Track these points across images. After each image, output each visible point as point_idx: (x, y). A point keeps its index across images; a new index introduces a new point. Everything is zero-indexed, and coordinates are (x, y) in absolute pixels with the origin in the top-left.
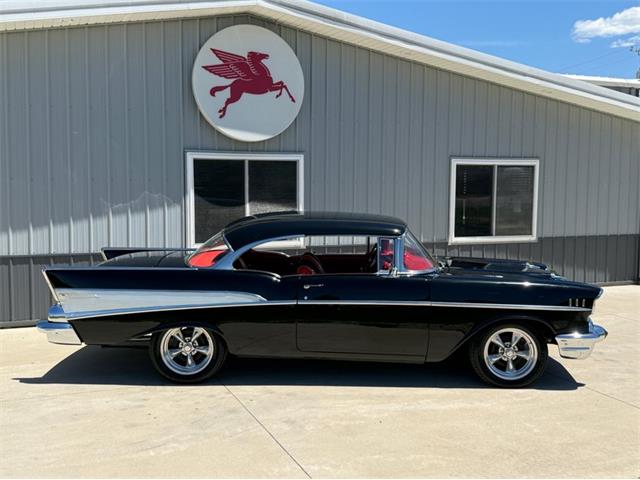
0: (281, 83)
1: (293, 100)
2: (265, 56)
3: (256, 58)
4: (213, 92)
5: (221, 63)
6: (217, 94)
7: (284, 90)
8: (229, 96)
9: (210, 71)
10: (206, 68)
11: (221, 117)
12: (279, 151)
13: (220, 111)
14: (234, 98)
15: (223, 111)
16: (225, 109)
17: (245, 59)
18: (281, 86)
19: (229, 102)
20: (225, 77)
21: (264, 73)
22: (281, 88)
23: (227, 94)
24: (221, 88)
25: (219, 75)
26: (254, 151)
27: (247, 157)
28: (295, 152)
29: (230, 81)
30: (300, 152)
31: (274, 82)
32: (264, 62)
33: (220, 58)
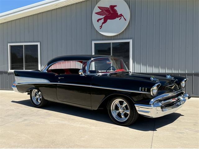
0: (121, 14)
1: (126, 20)
2: (115, 6)
3: (112, 7)
4: (98, 21)
5: (101, 11)
6: (99, 21)
7: (122, 17)
8: (103, 21)
9: (97, 14)
10: (96, 13)
11: (100, 29)
12: (123, 39)
15: (101, 27)
16: (102, 26)
17: (109, 8)
18: (121, 15)
19: (103, 23)
20: (102, 15)
21: (115, 12)
22: (121, 16)
23: (102, 21)
24: (101, 19)
25: (100, 15)
26: (114, 39)
27: (112, 42)
28: (128, 39)
29: (104, 16)
30: (131, 38)
31: (119, 15)
32: (115, 8)
33: (100, 9)
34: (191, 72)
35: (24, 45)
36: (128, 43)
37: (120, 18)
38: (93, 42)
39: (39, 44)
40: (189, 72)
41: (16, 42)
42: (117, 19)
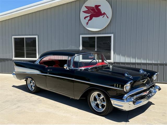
0: (104, 13)
1: (108, 18)
2: (100, 6)
3: (97, 7)
4: (85, 18)
5: (87, 10)
6: (86, 18)
7: (105, 15)
10: (83, 12)
11: (87, 25)
13: (87, 23)
14: (91, 19)
15: (88, 23)
16: (88, 22)
17: (94, 8)
18: (104, 14)
19: (89, 20)
20: (88, 13)
21: (99, 10)
23: (89, 18)
24: (87, 17)
26: (98, 34)
27: (96, 36)
28: (110, 33)
29: (89, 15)
30: (112, 33)
31: (102, 13)
32: (99, 7)
33: (87, 8)
34: (163, 63)
35: (25, 38)
36: (110, 37)
37: (103, 16)
38: (81, 36)
39: (36, 37)
40: (161, 63)
41: (19, 35)
42: (101, 17)
